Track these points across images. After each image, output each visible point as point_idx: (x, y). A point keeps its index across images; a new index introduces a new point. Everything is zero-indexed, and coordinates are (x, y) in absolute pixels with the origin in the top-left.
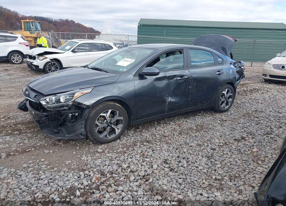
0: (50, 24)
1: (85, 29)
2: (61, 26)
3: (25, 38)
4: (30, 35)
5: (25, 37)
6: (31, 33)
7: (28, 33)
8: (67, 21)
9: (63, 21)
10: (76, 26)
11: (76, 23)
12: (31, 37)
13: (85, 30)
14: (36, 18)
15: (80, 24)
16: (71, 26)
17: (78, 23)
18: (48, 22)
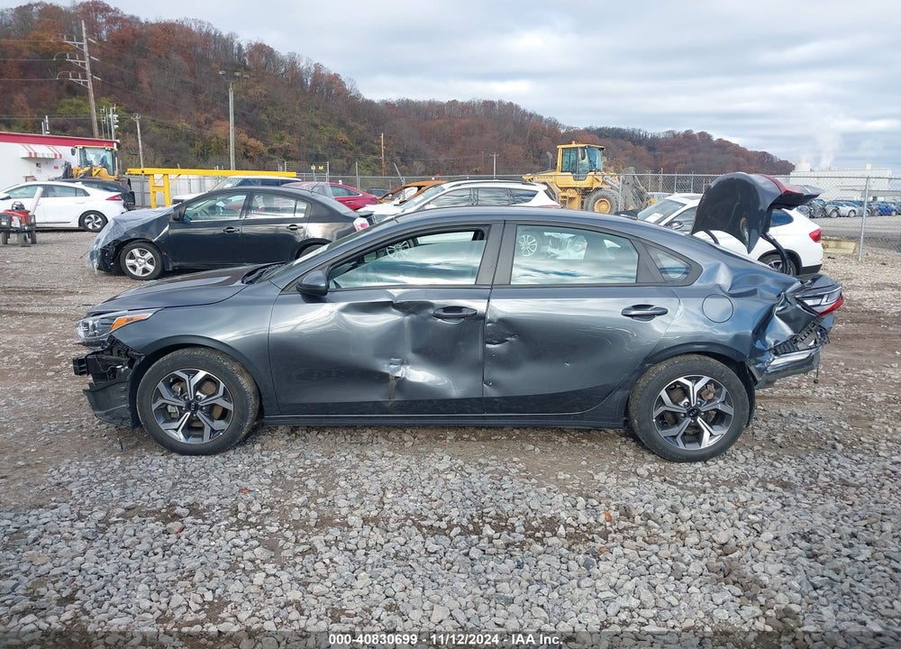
0: (638, 147)
1: (743, 156)
2: (667, 152)
3: (560, 190)
4: (573, 183)
5: (561, 188)
6: (576, 179)
7: (568, 179)
8: (688, 136)
9: (675, 136)
10: (715, 149)
11: (715, 140)
12: (574, 188)
13: (742, 159)
14: (603, 134)
15: (727, 142)
16: (698, 151)
17: (720, 140)
18: (633, 143)
